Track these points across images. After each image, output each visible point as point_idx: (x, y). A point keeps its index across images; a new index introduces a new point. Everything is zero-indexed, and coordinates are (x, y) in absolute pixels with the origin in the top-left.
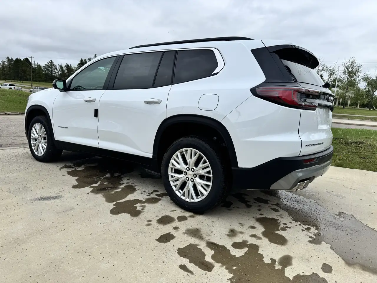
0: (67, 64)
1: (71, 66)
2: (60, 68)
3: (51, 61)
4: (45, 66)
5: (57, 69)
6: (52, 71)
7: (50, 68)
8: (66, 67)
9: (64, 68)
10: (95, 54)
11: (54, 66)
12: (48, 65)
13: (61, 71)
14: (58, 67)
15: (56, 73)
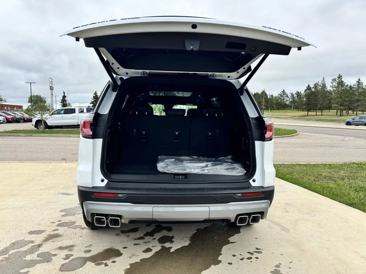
0: (297, 91)
1: (301, 93)
2: (291, 96)
3: (284, 90)
4: (278, 95)
5: (288, 97)
6: (284, 99)
7: (282, 97)
8: (296, 94)
9: (295, 95)
10: (323, 78)
11: (286, 94)
12: (280, 95)
13: (292, 98)
14: (289, 95)
15: (287, 101)
